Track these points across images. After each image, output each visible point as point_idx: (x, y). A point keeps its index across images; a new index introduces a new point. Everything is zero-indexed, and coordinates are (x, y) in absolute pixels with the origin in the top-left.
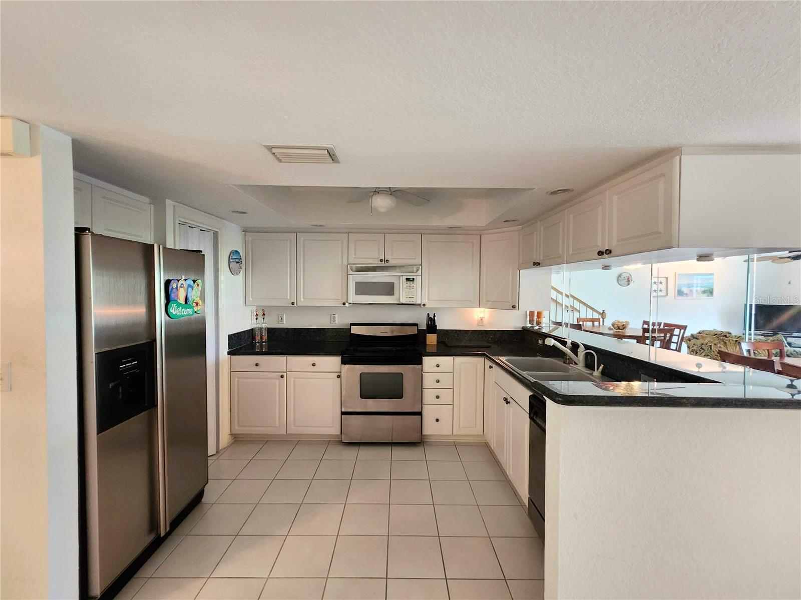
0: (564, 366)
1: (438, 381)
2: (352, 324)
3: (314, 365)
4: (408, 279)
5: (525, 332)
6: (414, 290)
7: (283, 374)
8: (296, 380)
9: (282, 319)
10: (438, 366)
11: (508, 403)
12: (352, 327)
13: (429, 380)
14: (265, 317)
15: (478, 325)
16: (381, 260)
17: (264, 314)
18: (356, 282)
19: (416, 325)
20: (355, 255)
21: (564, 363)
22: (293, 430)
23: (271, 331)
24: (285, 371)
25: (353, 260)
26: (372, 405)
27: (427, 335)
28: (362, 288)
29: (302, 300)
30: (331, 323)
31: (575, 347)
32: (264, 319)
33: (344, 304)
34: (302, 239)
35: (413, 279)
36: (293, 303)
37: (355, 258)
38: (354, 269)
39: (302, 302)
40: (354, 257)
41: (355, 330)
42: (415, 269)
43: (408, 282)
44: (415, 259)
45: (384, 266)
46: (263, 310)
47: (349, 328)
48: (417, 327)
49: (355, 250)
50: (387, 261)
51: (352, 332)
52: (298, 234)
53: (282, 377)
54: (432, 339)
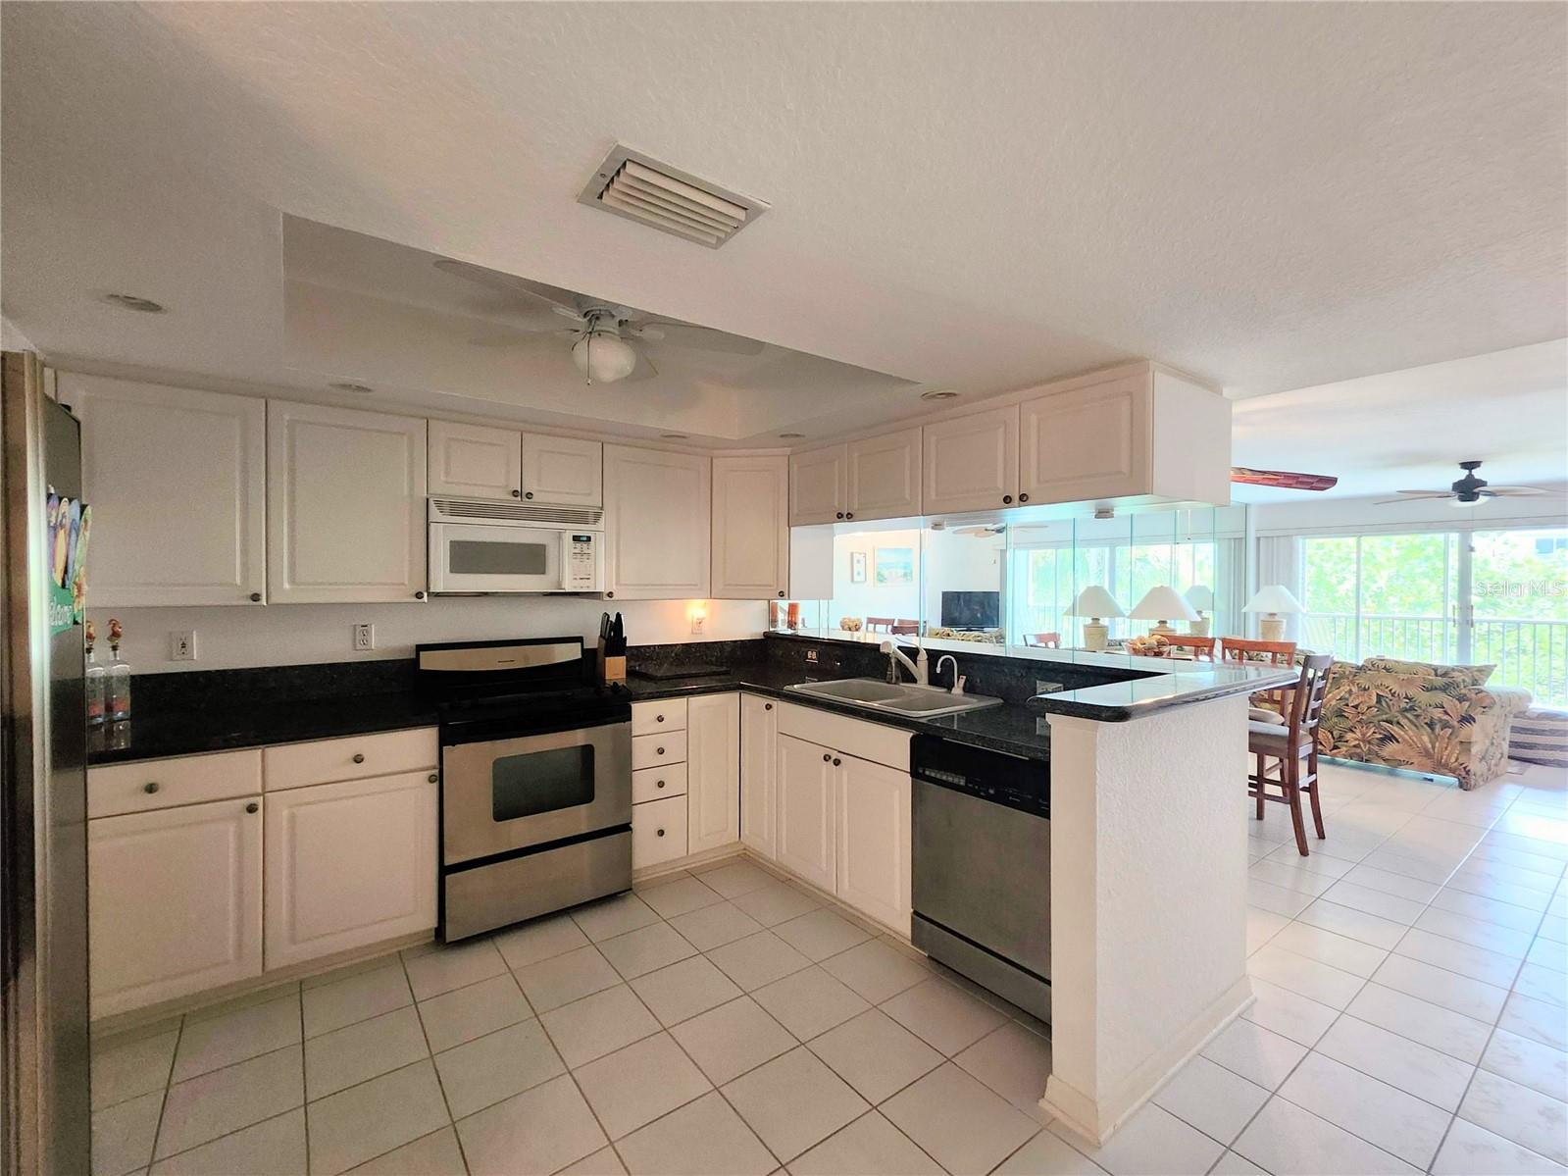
0: (891, 688)
1: (661, 751)
2: (420, 648)
3: (358, 759)
4: (576, 539)
5: (771, 640)
6: (591, 562)
7: (252, 800)
8: (295, 810)
9: (184, 646)
10: (660, 719)
11: (837, 762)
12: (421, 653)
13: (642, 752)
14: (120, 642)
15: (693, 633)
16: (515, 493)
17: (115, 635)
18: (451, 542)
19: (579, 639)
20: (447, 474)
21: (888, 683)
22: (284, 955)
23: (141, 684)
24: (260, 791)
25: (440, 487)
26: (523, 831)
27: (607, 659)
28: (466, 557)
29: (287, 586)
30: (355, 645)
31: (912, 653)
32: (114, 648)
33: (419, 595)
34: (287, 417)
35: (589, 539)
36: (256, 597)
37: (447, 483)
38: (447, 508)
39: (285, 591)
40: (443, 478)
41: (430, 662)
42: (591, 518)
43: (578, 545)
44: (589, 494)
45: (521, 504)
46: (113, 623)
47: (413, 656)
48: (580, 644)
49: (447, 464)
50: (529, 495)
51: (422, 667)
52: (271, 403)
53: (252, 809)
54: (615, 669)
